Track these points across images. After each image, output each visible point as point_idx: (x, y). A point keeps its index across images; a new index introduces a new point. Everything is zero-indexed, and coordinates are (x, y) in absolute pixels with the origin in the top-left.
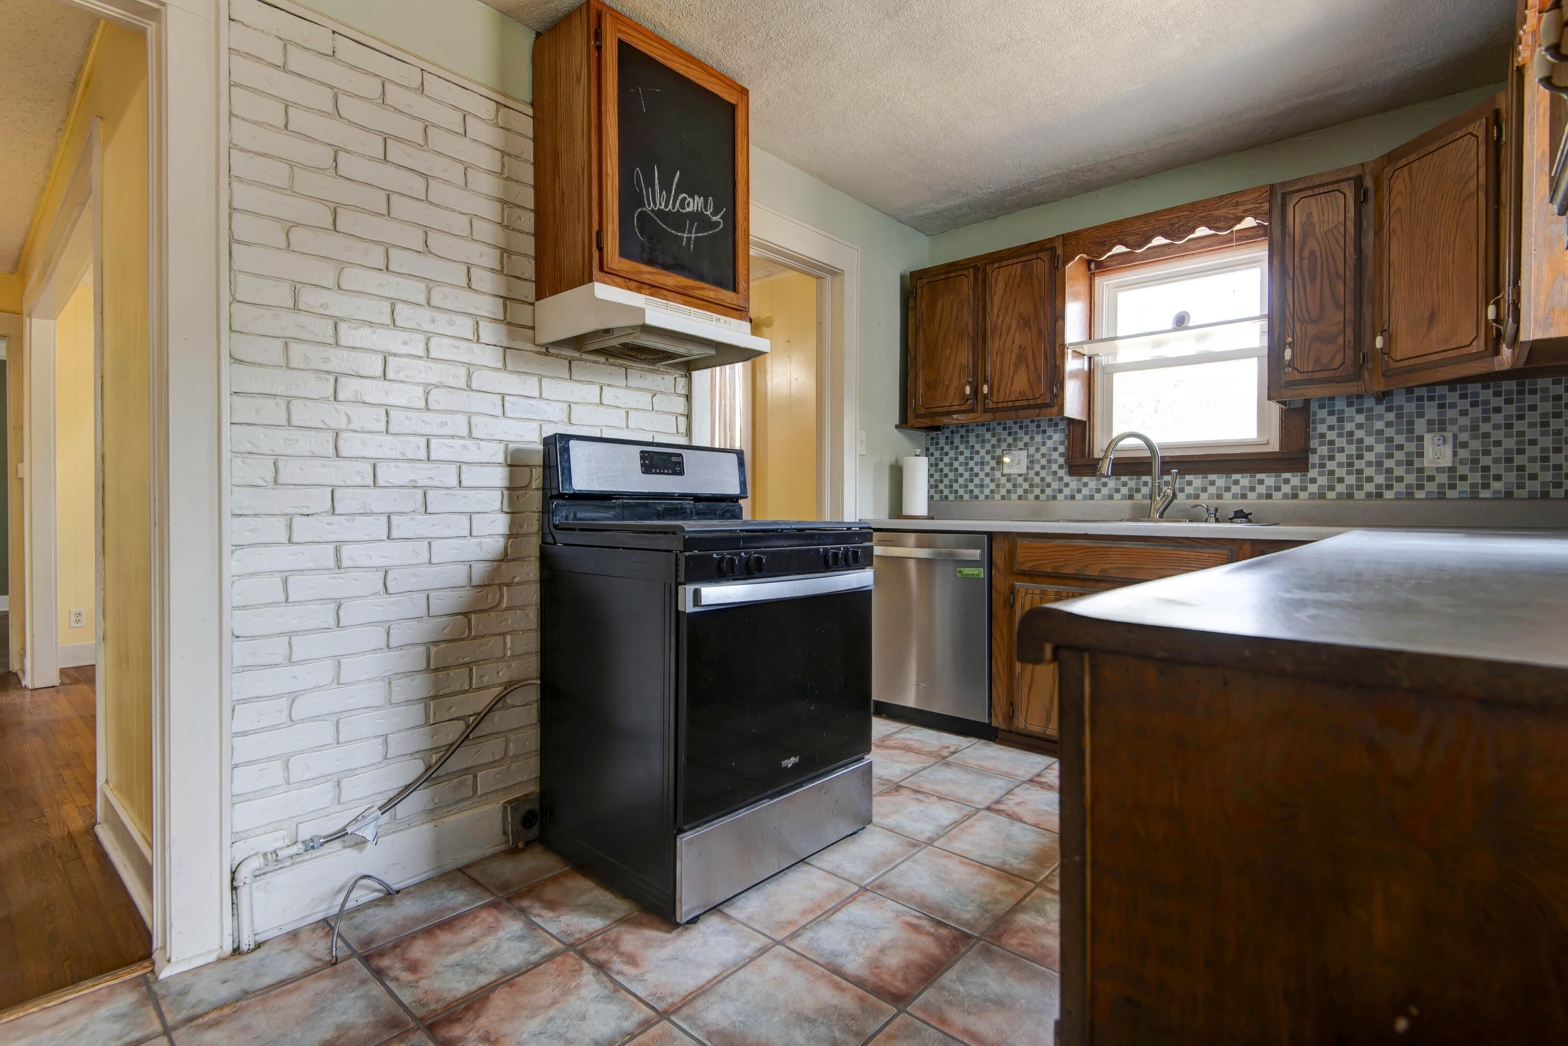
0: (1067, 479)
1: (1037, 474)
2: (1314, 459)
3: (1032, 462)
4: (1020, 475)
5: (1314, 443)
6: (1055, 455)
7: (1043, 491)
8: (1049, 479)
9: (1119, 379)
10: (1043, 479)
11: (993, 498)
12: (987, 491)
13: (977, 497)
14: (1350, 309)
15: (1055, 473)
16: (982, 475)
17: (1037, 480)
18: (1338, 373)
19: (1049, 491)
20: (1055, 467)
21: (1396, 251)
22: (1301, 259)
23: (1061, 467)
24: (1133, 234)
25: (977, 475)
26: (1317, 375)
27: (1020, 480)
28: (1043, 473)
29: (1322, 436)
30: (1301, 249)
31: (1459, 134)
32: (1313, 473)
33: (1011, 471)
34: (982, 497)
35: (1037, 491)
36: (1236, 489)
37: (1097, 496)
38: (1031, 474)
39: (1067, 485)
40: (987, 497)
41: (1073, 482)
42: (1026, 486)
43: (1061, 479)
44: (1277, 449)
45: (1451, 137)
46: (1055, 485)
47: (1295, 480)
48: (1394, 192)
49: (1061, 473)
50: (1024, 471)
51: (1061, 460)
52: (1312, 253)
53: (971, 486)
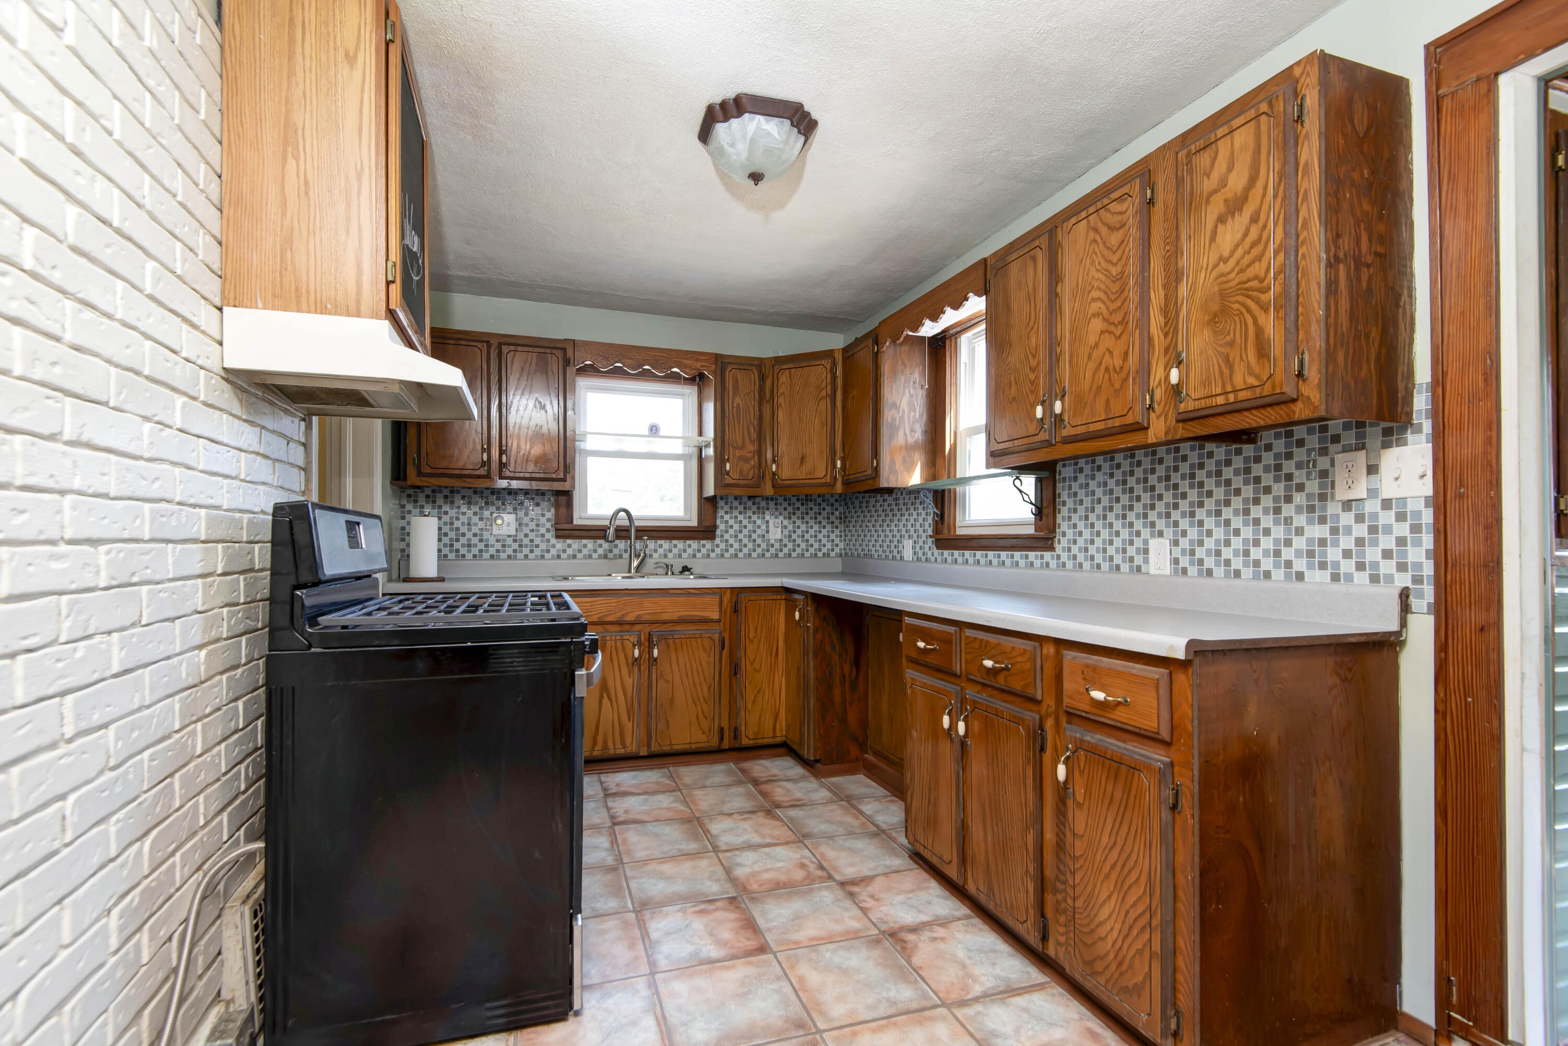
0: (553, 541)
1: (526, 536)
2: (718, 532)
3: (520, 525)
4: (509, 536)
5: (718, 522)
6: (543, 520)
7: (532, 551)
8: (537, 541)
9: (591, 462)
10: (532, 541)
11: (481, 556)
12: (475, 551)
13: (463, 556)
14: (756, 443)
15: (543, 536)
16: (469, 535)
17: (526, 541)
18: (751, 482)
19: (537, 552)
20: (542, 530)
21: (781, 416)
22: (733, 407)
23: (548, 530)
24: (629, 358)
25: (464, 535)
26: (741, 482)
27: (509, 541)
28: (532, 535)
29: (722, 517)
30: (733, 402)
31: (817, 363)
32: (717, 541)
33: (501, 532)
34: (469, 556)
35: (526, 551)
36: (675, 551)
37: (579, 556)
38: (521, 536)
39: (554, 546)
40: (475, 556)
41: (560, 545)
42: (515, 546)
43: (548, 541)
44: (696, 525)
45: (813, 363)
46: (543, 546)
47: (708, 544)
48: (780, 382)
49: (548, 536)
50: (513, 533)
51: (549, 525)
52: (738, 404)
53: (457, 545)
